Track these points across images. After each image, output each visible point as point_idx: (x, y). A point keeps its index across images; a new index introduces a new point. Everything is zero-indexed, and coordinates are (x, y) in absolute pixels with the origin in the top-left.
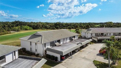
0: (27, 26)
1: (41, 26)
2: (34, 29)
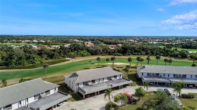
0: (85, 51)
1: (101, 51)
2: (92, 54)
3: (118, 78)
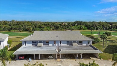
3: (85, 45)
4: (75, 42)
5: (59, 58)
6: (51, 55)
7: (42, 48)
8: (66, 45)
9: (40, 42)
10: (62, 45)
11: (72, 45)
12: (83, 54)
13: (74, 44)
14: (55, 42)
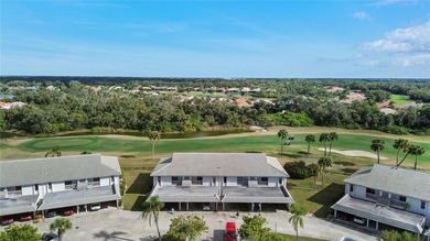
0: (302, 114)
3: (272, 184)
4: (253, 179)
5: (221, 209)
6: (207, 204)
7: (191, 192)
8: (235, 184)
9: (187, 178)
10: (228, 184)
11: (247, 185)
12: (263, 204)
13: (250, 182)
14: (214, 179)
